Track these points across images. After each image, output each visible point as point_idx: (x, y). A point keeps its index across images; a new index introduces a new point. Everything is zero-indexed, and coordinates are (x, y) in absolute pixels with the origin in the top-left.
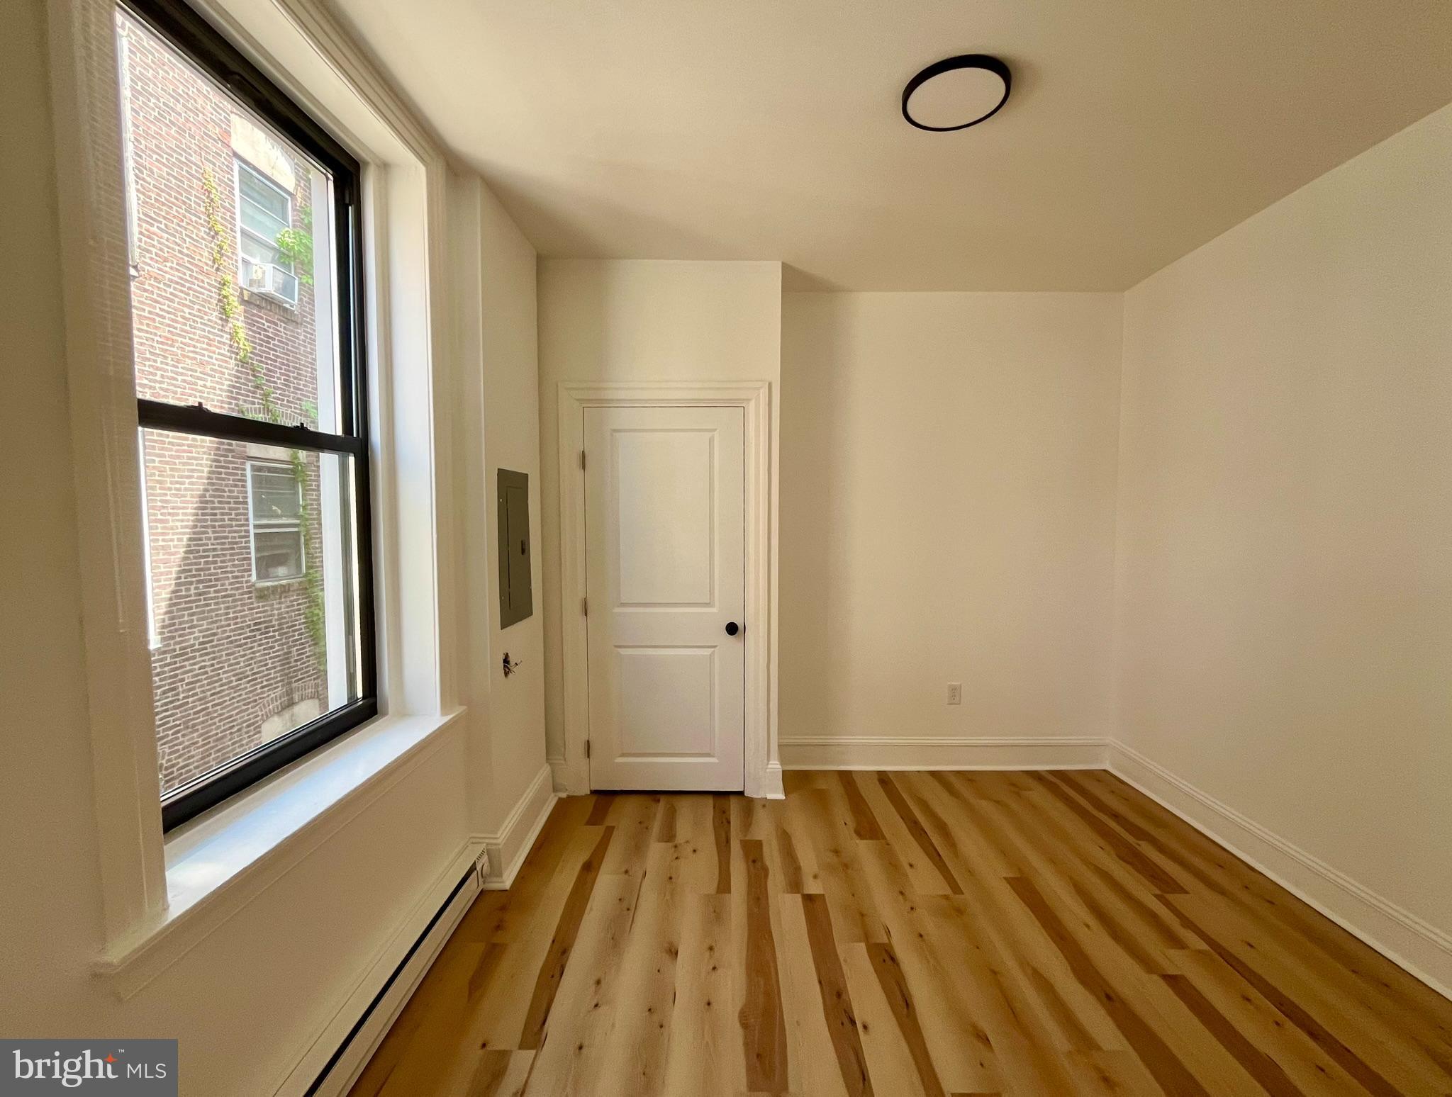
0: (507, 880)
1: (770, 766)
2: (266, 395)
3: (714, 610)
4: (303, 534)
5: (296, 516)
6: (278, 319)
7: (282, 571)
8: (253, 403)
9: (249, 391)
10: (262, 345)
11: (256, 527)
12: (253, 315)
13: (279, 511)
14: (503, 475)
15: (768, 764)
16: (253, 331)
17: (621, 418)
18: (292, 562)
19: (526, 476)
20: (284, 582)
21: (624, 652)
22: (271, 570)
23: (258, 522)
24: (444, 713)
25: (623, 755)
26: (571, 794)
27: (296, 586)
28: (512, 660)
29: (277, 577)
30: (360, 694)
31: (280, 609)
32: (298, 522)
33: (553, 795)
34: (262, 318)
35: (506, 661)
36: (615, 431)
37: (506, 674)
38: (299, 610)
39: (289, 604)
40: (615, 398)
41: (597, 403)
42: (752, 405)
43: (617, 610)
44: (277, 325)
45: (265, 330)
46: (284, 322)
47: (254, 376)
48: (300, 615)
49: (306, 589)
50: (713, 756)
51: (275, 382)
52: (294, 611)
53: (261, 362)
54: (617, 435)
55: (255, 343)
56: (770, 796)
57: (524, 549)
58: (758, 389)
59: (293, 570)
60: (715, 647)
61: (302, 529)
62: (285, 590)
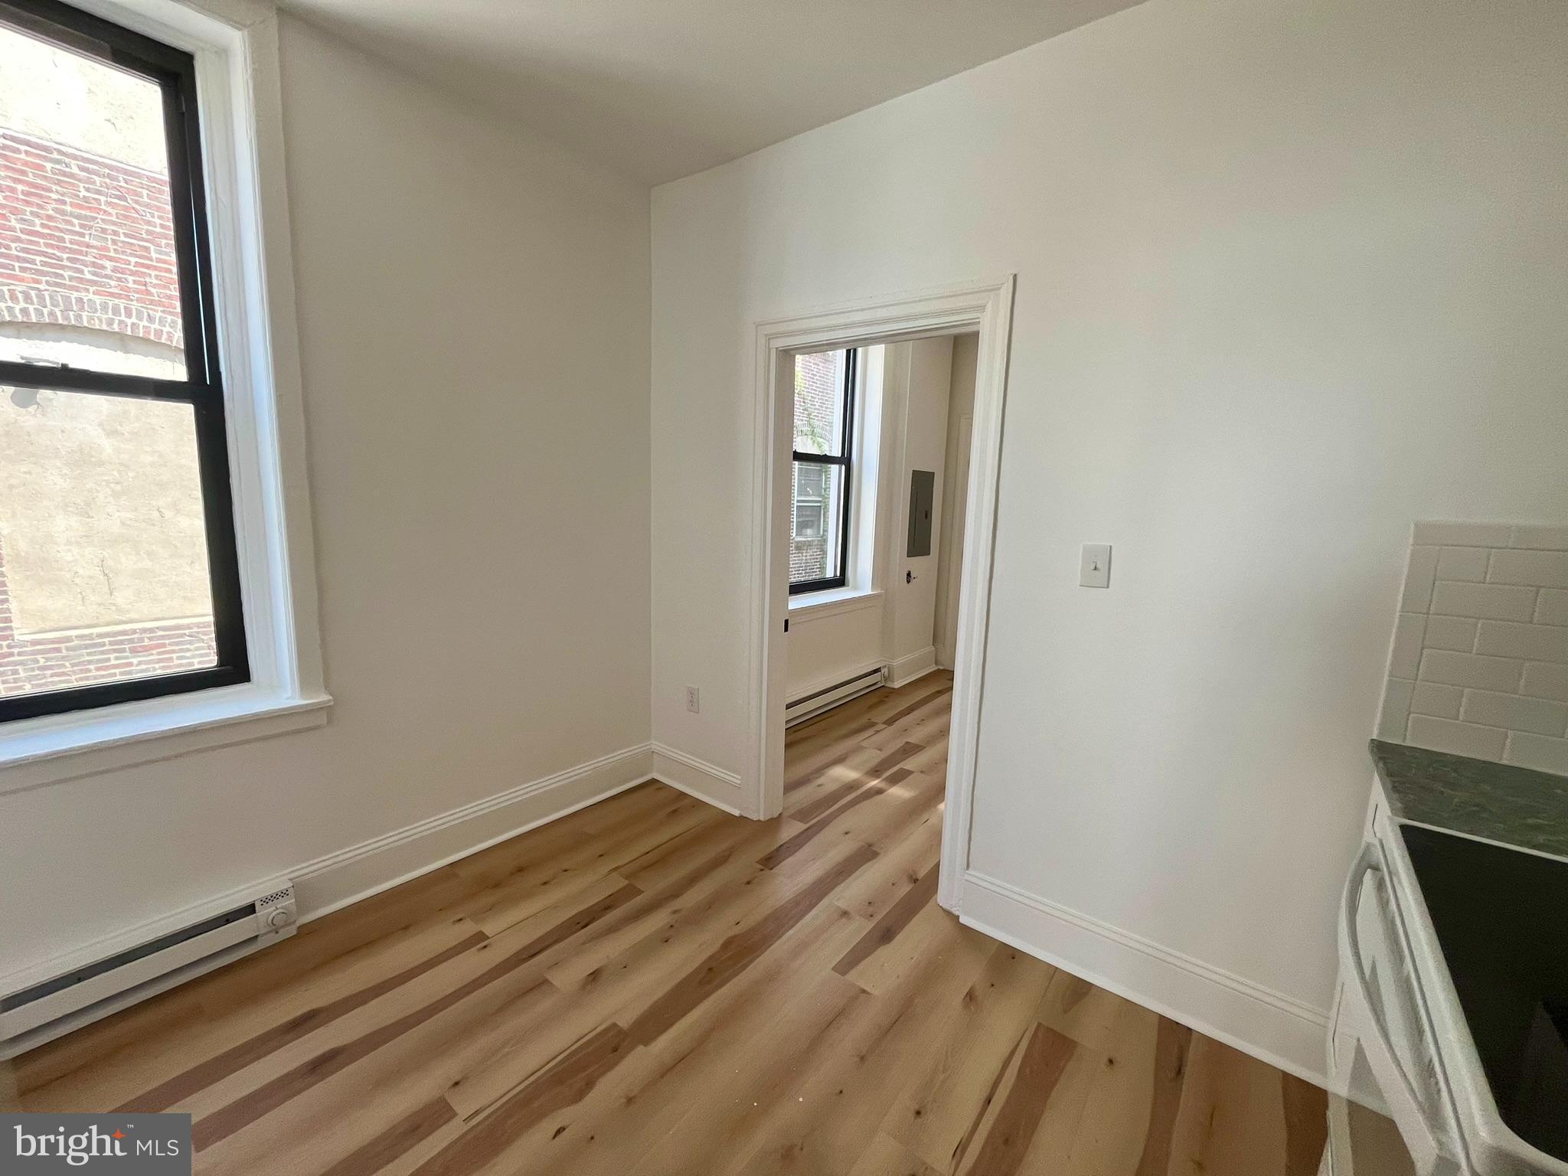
0: (897, 685)
2: (809, 415)
4: (822, 508)
5: (820, 495)
6: (820, 361)
7: (809, 531)
8: (802, 420)
9: (800, 413)
10: (809, 381)
11: (798, 501)
12: (807, 361)
13: (811, 492)
14: (916, 474)
16: (806, 372)
18: (815, 526)
19: (934, 473)
20: (809, 539)
22: (804, 531)
23: (799, 499)
24: (872, 589)
26: (946, 668)
27: (816, 543)
28: (912, 575)
29: (806, 536)
30: (838, 575)
31: (806, 556)
32: (821, 499)
33: (934, 665)
34: (810, 362)
35: (909, 575)
37: (908, 582)
38: (817, 559)
39: (811, 554)
44: (818, 365)
45: (812, 370)
46: (823, 363)
47: (804, 402)
48: (817, 562)
49: (822, 545)
51: (815, 405)
52: (814, 559)
53: (808, 392)
55: (805, 380)
57: (928, 515)
59: (816, 531)
61: (822, 504)
62: (809, 544)
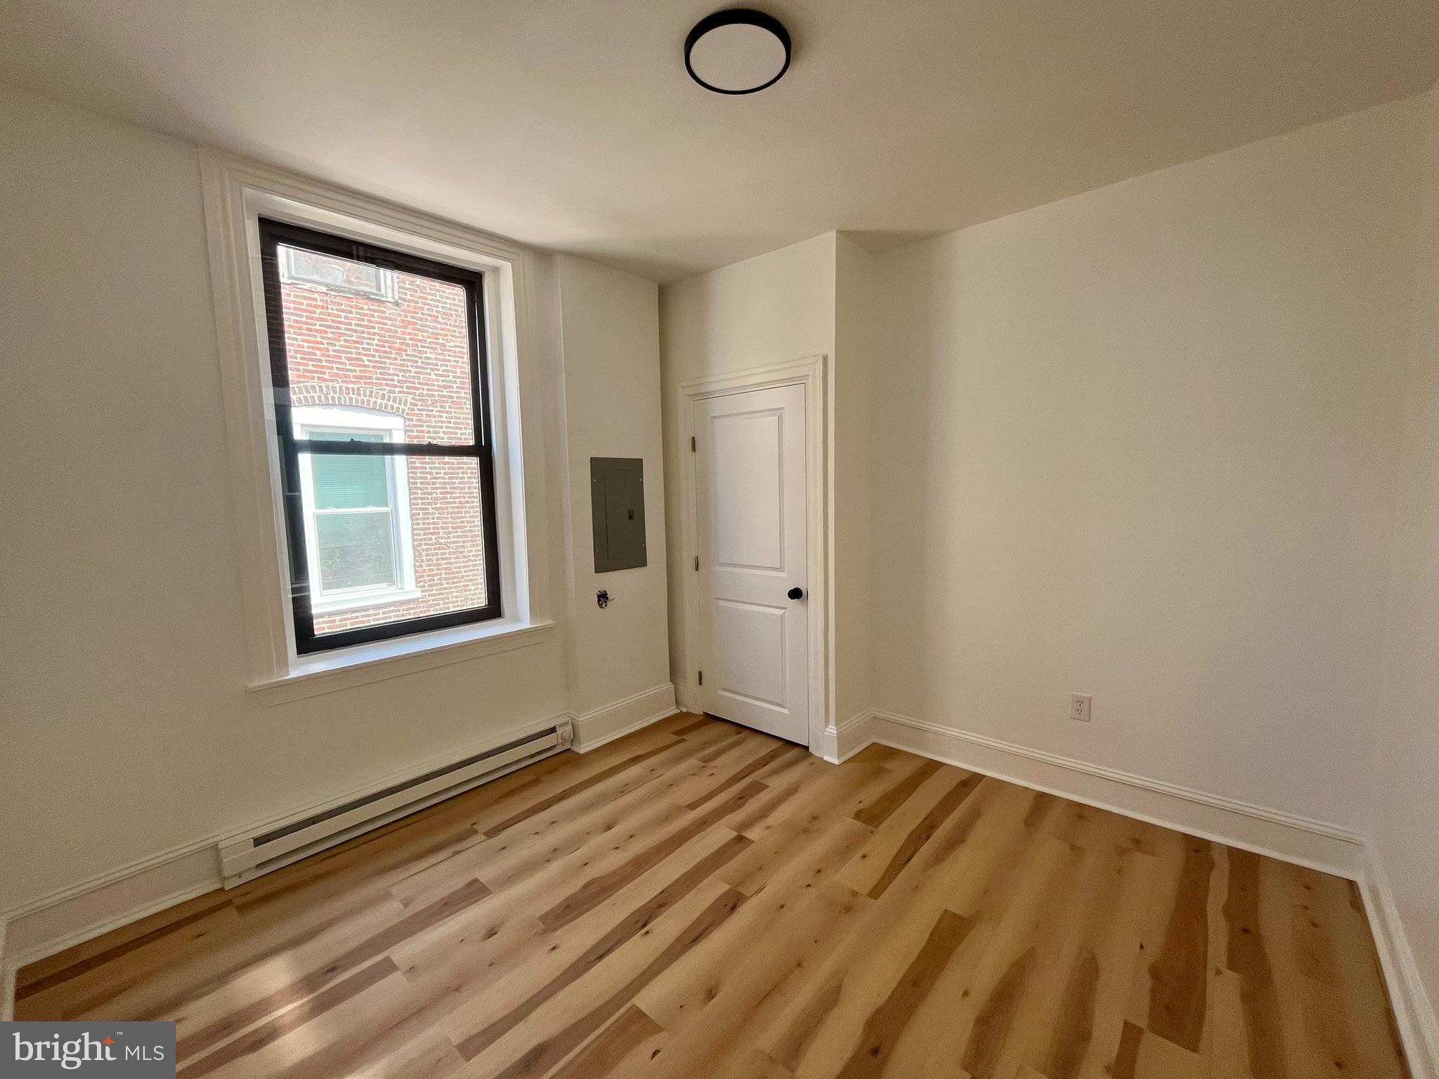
0: (583, 749)
1: (827, 730)
3: (784, 575)
15: (826, 727)
17: (718, 406)
19: (642, 459)
21: (722, 603)
25: (724, 689)
26: (689, 710)
35: (602, 596)
36: (714, 417)
40: (716, 389)
41: (703, 396)
42: (810, 383)
43: (717, 568)
50: (784, 708)
54: (716, 420)
56: (826, 758)
58: (815, 363)
60: (785, 608)
